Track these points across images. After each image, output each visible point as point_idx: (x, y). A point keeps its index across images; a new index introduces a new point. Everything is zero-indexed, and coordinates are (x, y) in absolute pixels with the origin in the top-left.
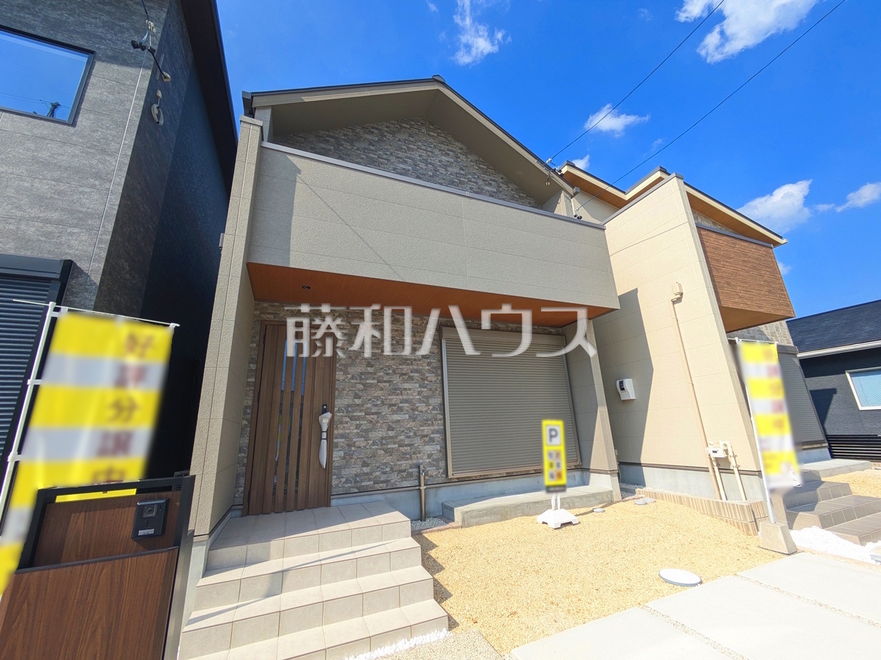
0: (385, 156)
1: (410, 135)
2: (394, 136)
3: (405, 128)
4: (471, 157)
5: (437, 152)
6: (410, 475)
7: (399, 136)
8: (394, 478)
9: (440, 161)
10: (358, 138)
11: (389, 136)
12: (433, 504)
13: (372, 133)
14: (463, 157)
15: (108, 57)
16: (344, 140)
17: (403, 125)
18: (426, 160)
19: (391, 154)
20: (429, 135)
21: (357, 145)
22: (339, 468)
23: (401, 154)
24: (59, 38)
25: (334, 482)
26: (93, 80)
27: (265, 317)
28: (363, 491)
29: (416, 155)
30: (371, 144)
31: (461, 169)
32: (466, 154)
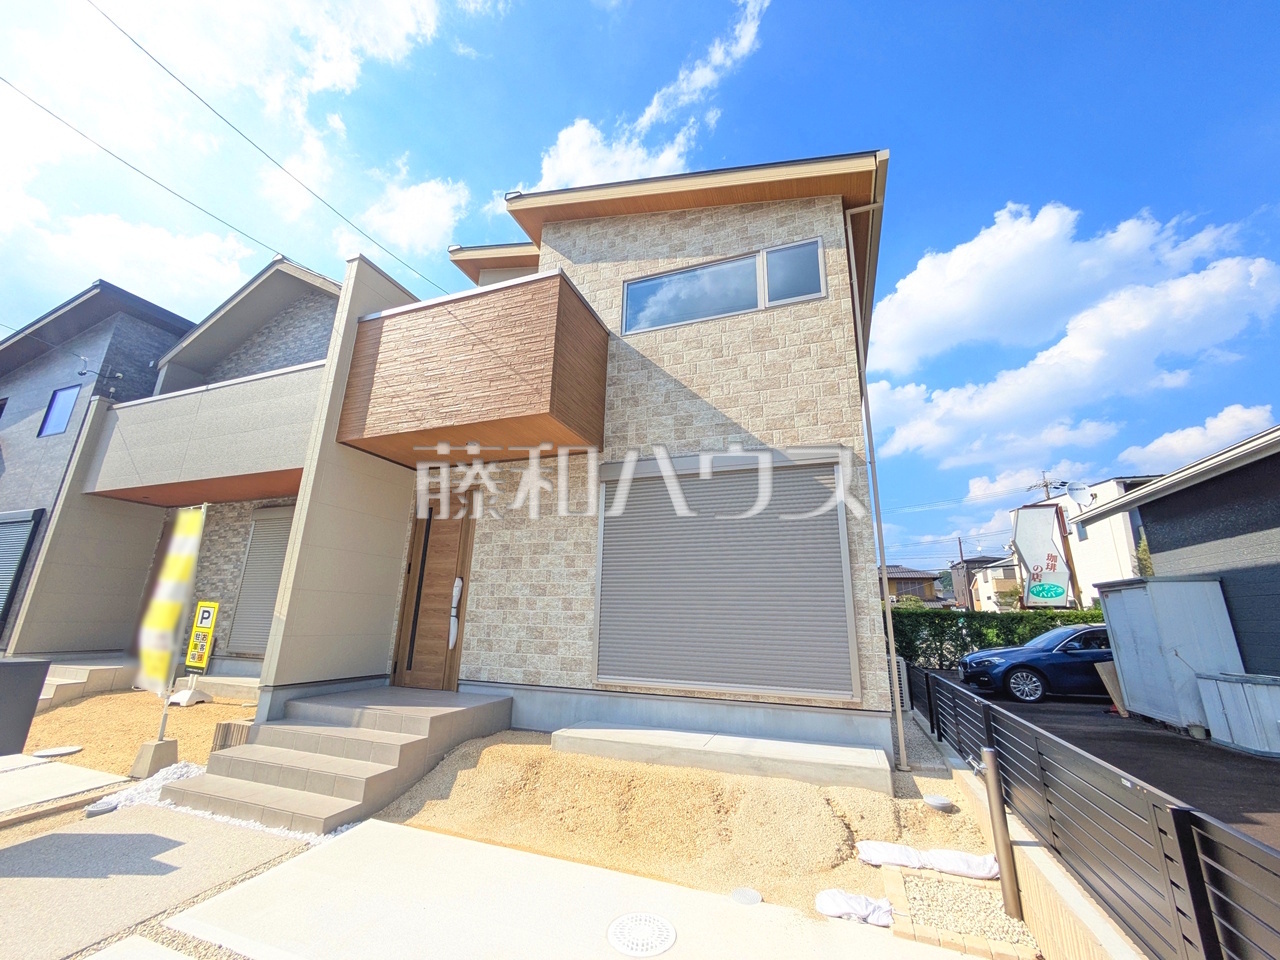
2: (278, 327)
7: (281, 325)
11: (275, 330)
13: (263, 333)
15: (85, 384)
24: (74, 384)
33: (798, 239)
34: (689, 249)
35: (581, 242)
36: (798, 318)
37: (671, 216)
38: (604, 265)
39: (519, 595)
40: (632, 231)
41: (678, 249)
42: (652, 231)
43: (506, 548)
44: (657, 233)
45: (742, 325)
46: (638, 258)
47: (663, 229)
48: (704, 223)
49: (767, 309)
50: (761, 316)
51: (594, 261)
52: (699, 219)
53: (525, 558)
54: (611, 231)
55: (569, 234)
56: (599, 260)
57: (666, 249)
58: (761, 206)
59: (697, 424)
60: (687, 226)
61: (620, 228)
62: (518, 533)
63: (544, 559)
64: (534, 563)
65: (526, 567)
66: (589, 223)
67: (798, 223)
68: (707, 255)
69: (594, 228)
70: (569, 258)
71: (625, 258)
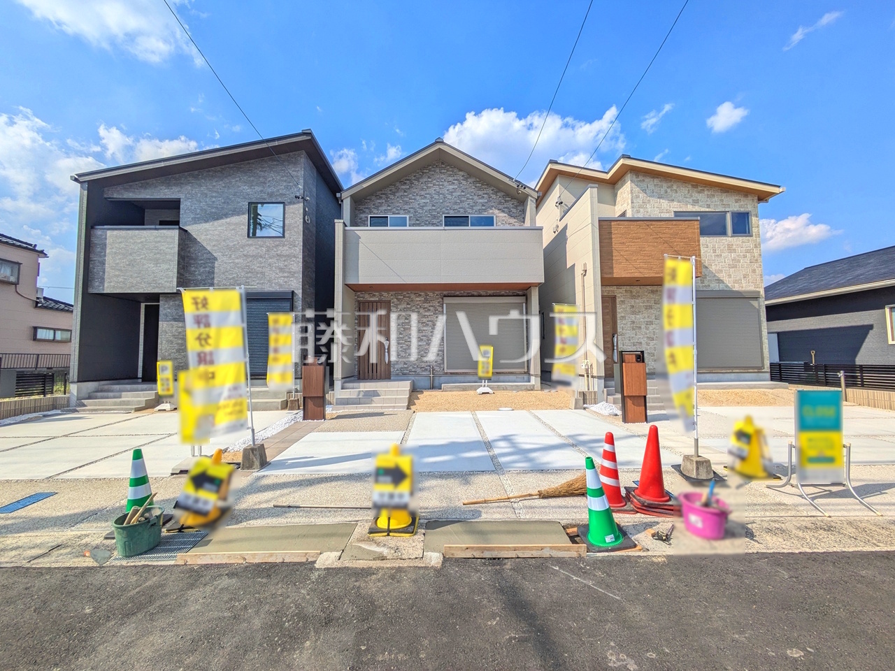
0: (413, 197)
1: (429, 177)
2: (419, 181)
3: (426, 173)
4: (470, 180)
5: (446, 184)
6: (426, 370)
7: (421, 180)
8: (418, 370)
9: (448, 190)
10: (398, 190)
11: (416, 182)
12: (436, 384)
13: (405, 183)
14: (464, 182)
15: (289, 203)
16: (391, 194)
17: (425, 171)
18: (439, 192)
19: (417, 195)
20: (441, 173)
21: (397, 194)
22: (394, 364)
23: (423, 193)
24: (274, 201)
25: (392, 370)
26: (286, 216)
27: (359, 299)
28: (404, 374)
29: (432, 191)
30: (405, 192)
31: (463, 191)
32: (466, 179)
33: (742, 210)
34: (700, 203)
35: (651, 187)
36: (743, 242)
37: (692, 185)
38: (663, 201)
39: (642, 341)
40: (675, 187)
41: (696, 202)
42: (684, 190)
43: (633, 322)
44: (687, 192)
45: (723, 241)
46: (679, 202)
47: (689, 191)
48: (706, 192)
49: (732, 236)
50: (730, 239)
51: (659, 198)
52: (704, 190)
53: (642, 327)
54: (665, 185)
55: (644, 180)
56: (661, 198)
57: (691, 201)
58: (728, 192)
59: (708, 278)
60: (699, 192)
61: (669, 184)
62: (638, 316)
63: (651, 327)
64: (647, 329)
65: (644, 330)
66: (653, 178)
67: (742, 203)
68: (708, 208)
69: (656, 181)
70: (646, 193)
71: (673, 200)
